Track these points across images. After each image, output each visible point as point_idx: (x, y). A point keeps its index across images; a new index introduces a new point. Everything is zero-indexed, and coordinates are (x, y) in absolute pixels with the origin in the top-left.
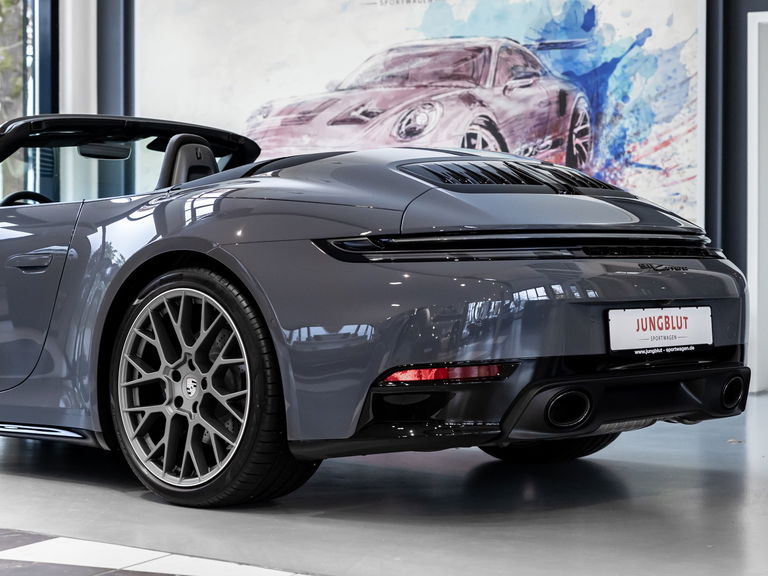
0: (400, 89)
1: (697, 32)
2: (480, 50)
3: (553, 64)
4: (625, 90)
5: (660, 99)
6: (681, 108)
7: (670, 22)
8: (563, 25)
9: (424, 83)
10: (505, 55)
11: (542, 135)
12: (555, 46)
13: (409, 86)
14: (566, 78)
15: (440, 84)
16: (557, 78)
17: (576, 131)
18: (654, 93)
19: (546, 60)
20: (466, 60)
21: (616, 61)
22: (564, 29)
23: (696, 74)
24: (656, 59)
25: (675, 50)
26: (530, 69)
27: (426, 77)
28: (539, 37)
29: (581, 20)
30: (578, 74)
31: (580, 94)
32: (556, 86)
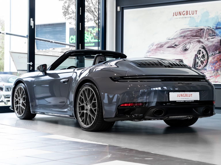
0: (183, 39)
2: (202, 29)
3: (219, 33)
9: (189, 38)
10: (208, 31)
12: (219, 28)
13: (185, 38)
15: (192, 38)
16: (220, 36)
19: (217, 32)
20: (199, 32)
26: (214, 34)
27: (189, 36)
28: (216, 26)
32: (220, 38)
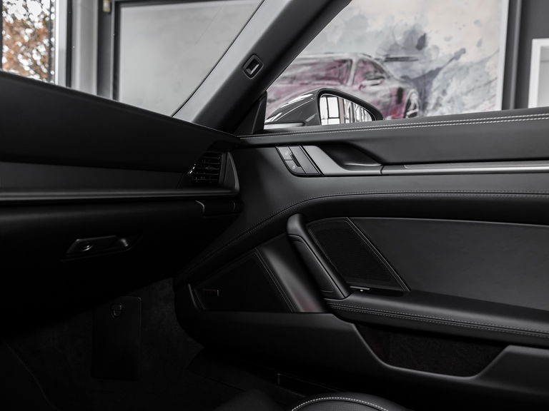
0: (290, 85)
1: (498, 51)
2: (344, 61)
3: (395, 71)
4: (445, 88)
5: (469, 95)
6: (484, 100)
7: (479, 44)
8: (403, 46)
9: (306, 82)
10: (361, 65)
11: (385, 116)
12: (396, 59)
13: (296, 84)
14: (403, 80)
15: (316, 83)
16: (397, 80)
17: (409, 113)
18: (465, 90)
19: (389, 68)
20: (335, 67)
21: (438, 70)
22: (403, 48)
23: (496, 78)
24: (468, 69)
25: (482, 62)
26: (379, 74)
27: (307, 78)
28: (386, 53)
29: (416, 42)
30: (412, 77)
31: (412, 90)
32: (396, 85)
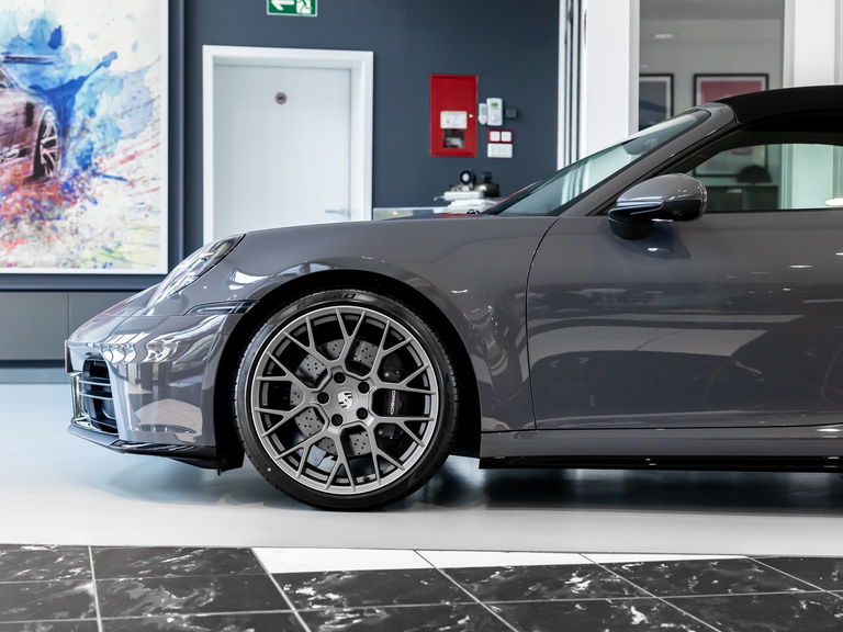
1: (159, 58)
3: (20, 77)
4: (92, 106)
5: (126, 117)
6: (145, 126)
7: (135, 47)
8: (29, 41)
11: (9, 143)
12: (22, 60)
14: (33, 91)
16: (25, 91)
17: (43, 141)
18: (120, 111)
19: (12, 72)
21: (82, 79)
22: (30, 45)
23: (159, 96)
24: (122, 81)
25: (140, 73)
28: (5, 50)
29: (48, 38)
30: (45, 88)
31: (47, 108)
32: (23, 99)
